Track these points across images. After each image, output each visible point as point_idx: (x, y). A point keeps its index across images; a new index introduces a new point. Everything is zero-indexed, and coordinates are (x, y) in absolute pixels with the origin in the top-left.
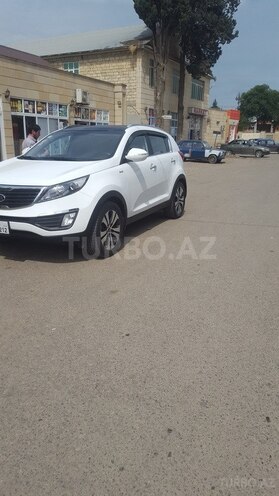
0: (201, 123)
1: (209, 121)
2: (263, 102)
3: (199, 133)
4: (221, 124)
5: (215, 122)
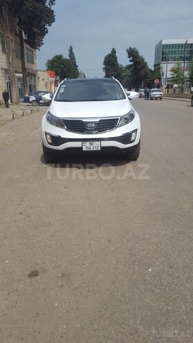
0: (35, 80)
1: (39, 78)
2: (62, 66)
3: (35, 86)
4: (45, 80)
5: (41, 79)
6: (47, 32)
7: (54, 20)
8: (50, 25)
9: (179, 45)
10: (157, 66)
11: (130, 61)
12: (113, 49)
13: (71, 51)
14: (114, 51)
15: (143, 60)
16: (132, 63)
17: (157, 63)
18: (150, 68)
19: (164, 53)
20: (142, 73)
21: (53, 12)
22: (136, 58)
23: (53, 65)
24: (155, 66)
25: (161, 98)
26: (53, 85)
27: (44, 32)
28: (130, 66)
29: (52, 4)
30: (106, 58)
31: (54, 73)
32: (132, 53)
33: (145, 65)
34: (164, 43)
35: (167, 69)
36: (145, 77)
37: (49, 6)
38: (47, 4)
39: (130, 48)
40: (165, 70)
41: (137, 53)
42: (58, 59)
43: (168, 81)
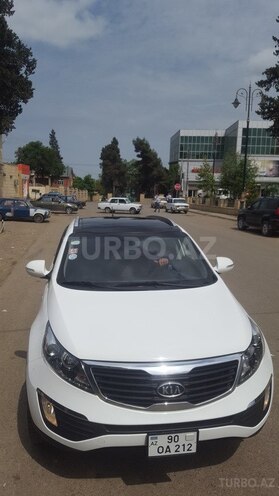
1: (5, 175)
2: (39, 157)
4: (15, 178)
5: (8, 176)
6: (21, 111)
7: (31, 95)
8: (26, 102)
9: (203, 137)
10: (174, 164)
11: (138, 156)
12: (114, 139)
13: (53, 136)
14: (115, 142)
15: (155, 155)
16: (140, 159)
17: (173, 160)
18: (164, 166)
19: (184, 147)
20: (155, 173)
21: (30, 83)
22: (147, 152)
23: (26, 156)
24: (170, 164)
25: (186, 212)
26: (26, 185)
27: (17, 111)
28: (138, 163)
29: (31, 73)
30: (103, 150)
31: (29, 167)
32: (141, 146)
33: (158, 162)
34: (183, 134)
35: (190, 170)
36: (159, 178)
37: (24, 75)
38: (21, 72)
39: (138, 139)
40: (184, 171)
41: (147, 145)
42: (35, 147)
43: (190, 185)
